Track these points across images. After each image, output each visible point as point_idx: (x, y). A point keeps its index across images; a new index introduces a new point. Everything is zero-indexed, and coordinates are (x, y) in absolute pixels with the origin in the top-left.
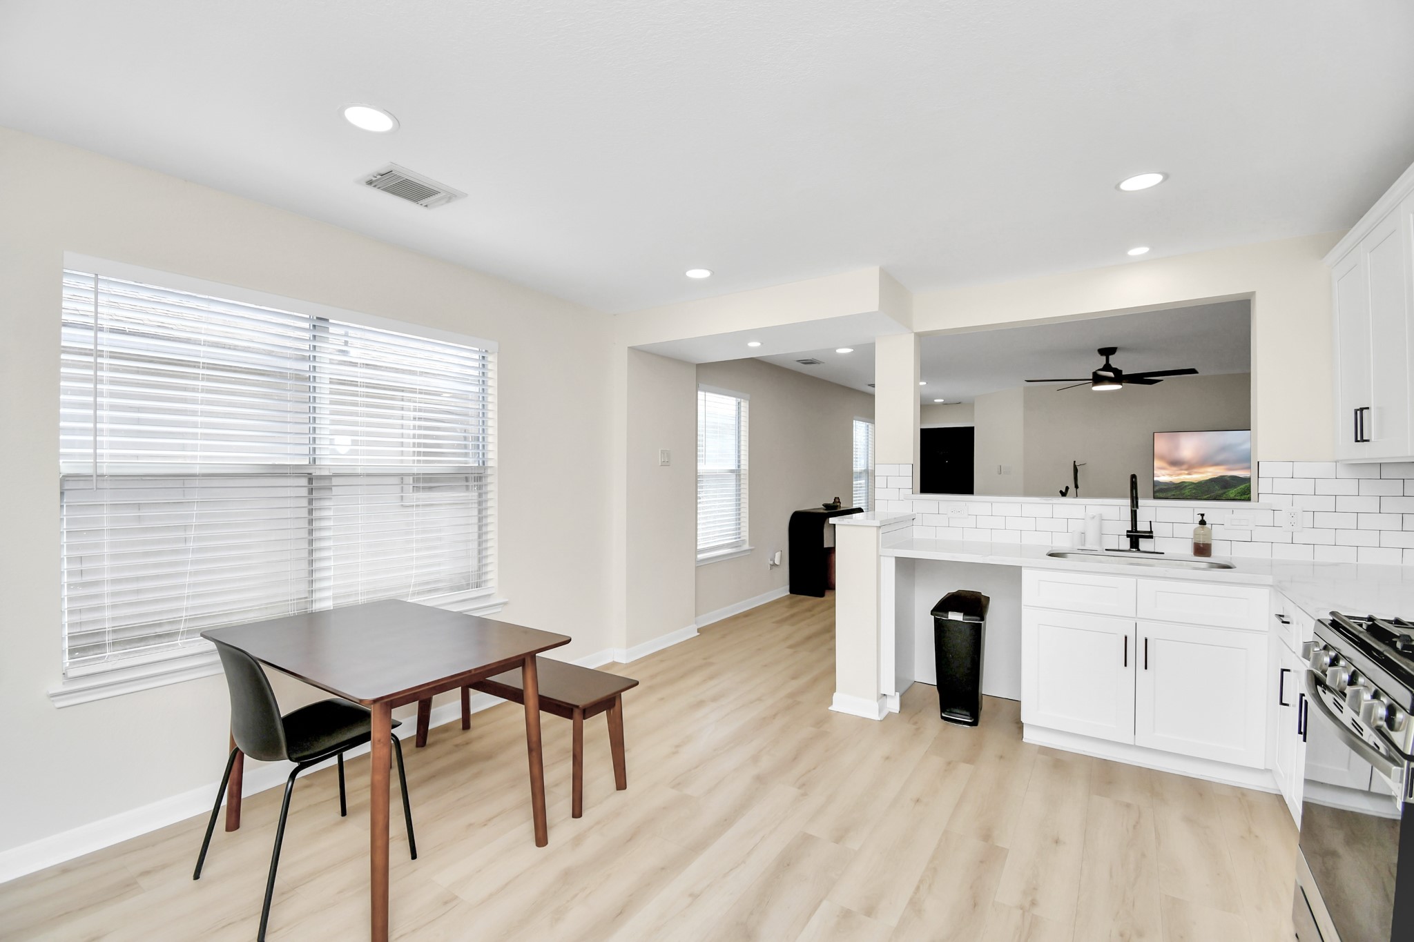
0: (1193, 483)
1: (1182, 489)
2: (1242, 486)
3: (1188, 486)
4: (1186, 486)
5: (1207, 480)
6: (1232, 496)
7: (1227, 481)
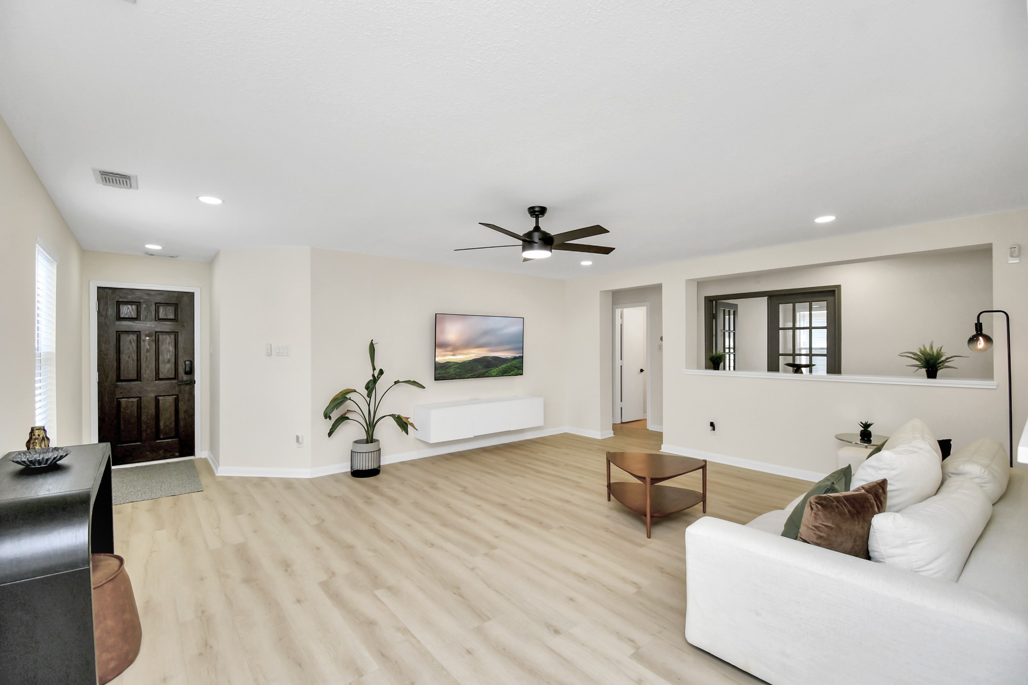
0: (457, 363)
1: (447, 368)
2: (504, 366)
3: (453, 366)
4: (451, 366)
5: (471, 360)
6: (494, 374)
7: (490, 361)
